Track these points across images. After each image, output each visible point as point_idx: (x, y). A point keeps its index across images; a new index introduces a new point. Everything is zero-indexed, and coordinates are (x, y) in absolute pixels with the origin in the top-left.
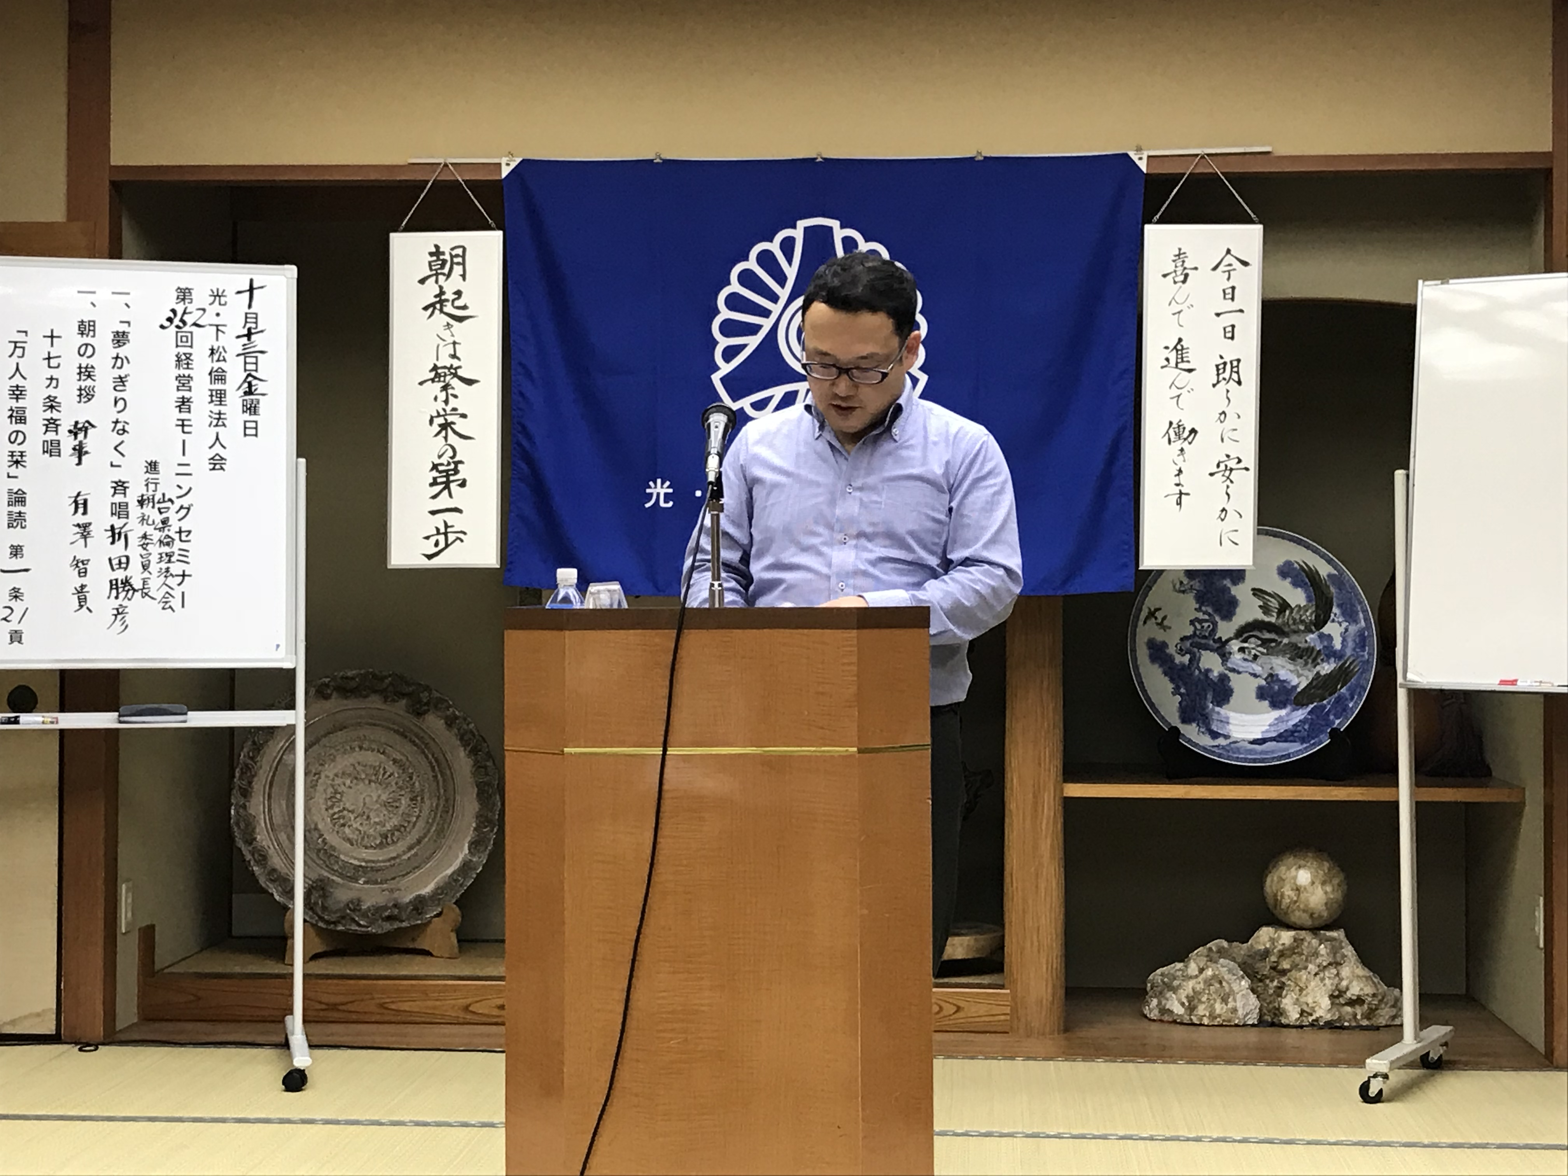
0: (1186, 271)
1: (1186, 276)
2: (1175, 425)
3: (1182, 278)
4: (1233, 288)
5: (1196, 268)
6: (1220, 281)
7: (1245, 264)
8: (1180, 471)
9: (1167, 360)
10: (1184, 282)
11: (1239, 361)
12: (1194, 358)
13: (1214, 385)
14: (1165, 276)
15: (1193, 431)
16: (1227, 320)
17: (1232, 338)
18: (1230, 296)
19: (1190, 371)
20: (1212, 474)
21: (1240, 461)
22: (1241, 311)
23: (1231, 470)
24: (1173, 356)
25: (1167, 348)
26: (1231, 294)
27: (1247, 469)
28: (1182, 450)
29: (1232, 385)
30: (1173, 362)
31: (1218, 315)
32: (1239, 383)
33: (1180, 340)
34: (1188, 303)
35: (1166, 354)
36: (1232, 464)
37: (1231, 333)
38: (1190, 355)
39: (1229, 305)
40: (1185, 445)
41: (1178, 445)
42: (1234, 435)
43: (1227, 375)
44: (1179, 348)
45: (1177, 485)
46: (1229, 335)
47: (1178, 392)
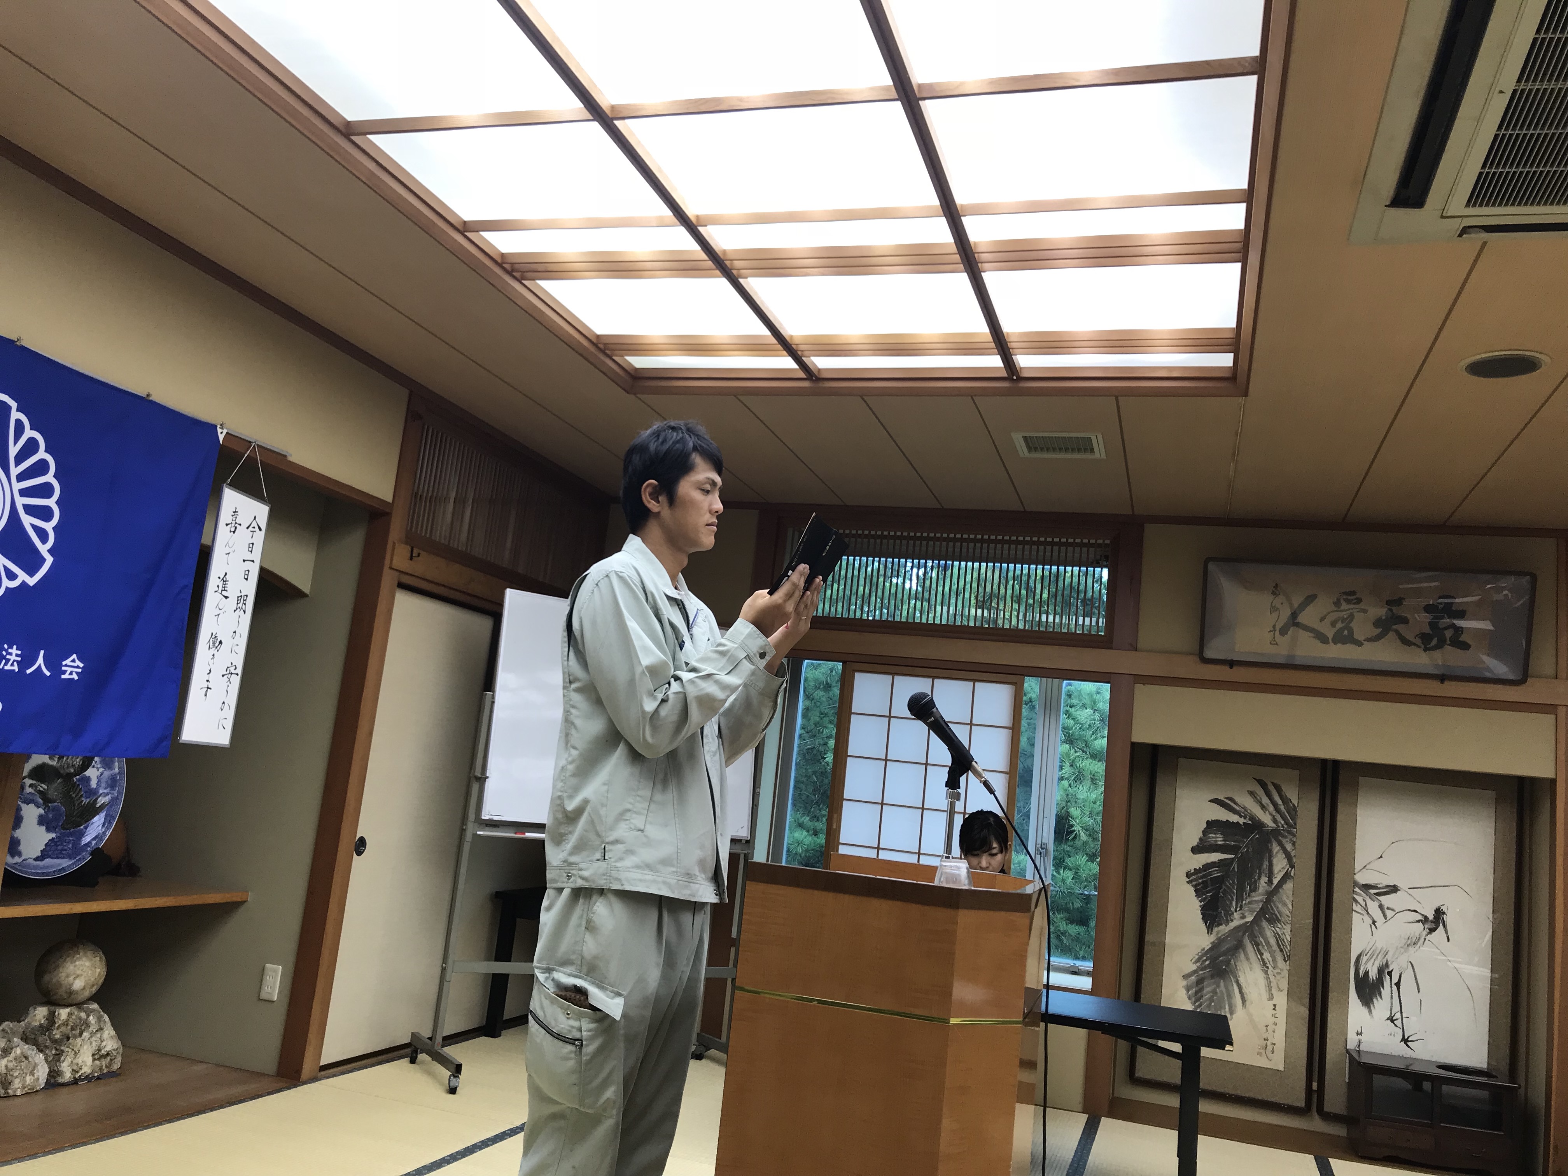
0: (237, 525)
1: (236, 528)
2: (213, 637)
3: (233, 529)
4: (253, 544)
5: (240, 525)
6: (248, 537)
7: (260, 529)
8: (210, 671)
9: (218, 586)
10: (234, 532)
11: (247, 596)
12: (230, 588)
13: (235, 611)
14: (227, 525)
15: (221, 642)
16: (247, 566)
17: (247, 579)
18: (250, 549)
19: (226, 597)
20: (223, 676)
21: (236, 669)
22: (253, 561)
23: (232, 674)
24: (221, 585)
25: (219, 578)
27: (237, 674)
28: (213, 655)
29: (242, 613)
30: (220, 591)
31: (244, 561)
32: (244, 612)
33: (226, 574)
34: (233, 549)
35: (219, 582)
36: (232, 670)
38: (229, 586)
39: (249, 556)
40: (215, 652)
41: (213, 651)
42: (236, 649)
43: (241, 605)
44: (225, 579)
45: (208, 681)
46: (246, 577)
47: (218, 612)
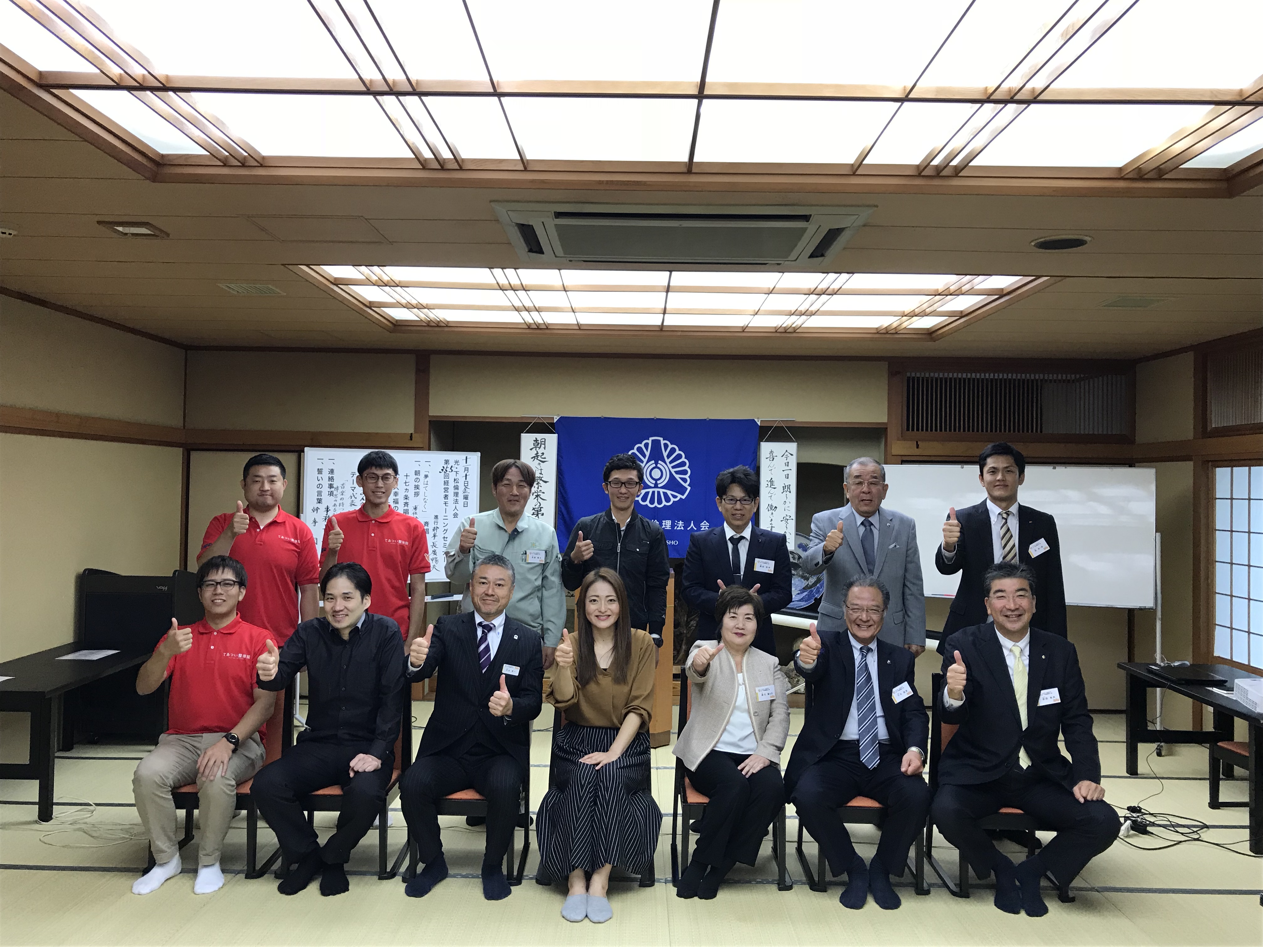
0: (774, 457)
2: (770, 506)
3: (772, 459)
4: (788, 462)
5: (776, 456)
6: (784, 460)
7: (792, 455)
8: (772, 520)
10: (772, 461)
11: (790, 485)
12: (776, 484)
13: (782, 493)
14: (767, 458)
15: (776, 507)
16: (786, 472)
19: (775, 488)
20: (782, 521)
21: (790, 517)
22: (791, 470)
24: (769, 484)
25: (767, 481)
26: (787, 464)
27: (792, 519)
29: (788, 493)
30: (769, 486)
31: (784, 471)
32: (790, 492)
33: (771, 479)
34: (774, 467)
35: (767, 483)
36: (788, 518)
37: (787, 477)
39: (787, 468)
40: (773, 512)
41: (771, 511)
42: (788, 509)
43: (786, 490)
44: (771, 481)
47: (771, 495)
